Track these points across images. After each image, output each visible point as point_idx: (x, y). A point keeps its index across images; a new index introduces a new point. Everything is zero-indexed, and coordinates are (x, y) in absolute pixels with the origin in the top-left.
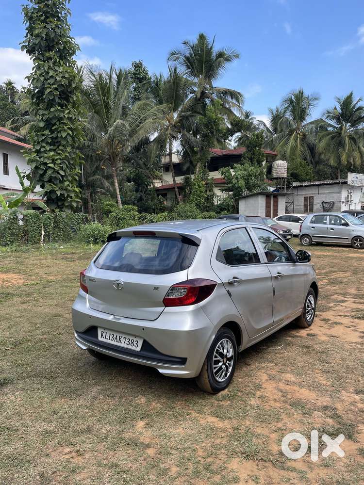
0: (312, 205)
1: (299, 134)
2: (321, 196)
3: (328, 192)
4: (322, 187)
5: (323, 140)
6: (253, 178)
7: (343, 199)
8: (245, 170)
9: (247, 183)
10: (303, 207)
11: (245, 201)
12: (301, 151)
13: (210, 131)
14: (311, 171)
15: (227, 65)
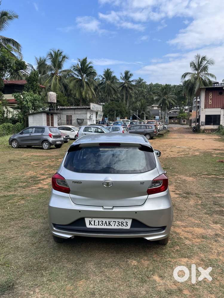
0: (71, 120)
1: (58, 77)
2: (76, 116)
3: (80, 113)
4: (76, 110)
5: (72, 82)
6: (37, 102)
7: (88, 118)
8: (31, 96)
9: (33, 105)
10: (66, 122)
11: (33, 117)
12: (60, 87)
13: (5, 66)
14: (66, 100)
15: (9, 22)
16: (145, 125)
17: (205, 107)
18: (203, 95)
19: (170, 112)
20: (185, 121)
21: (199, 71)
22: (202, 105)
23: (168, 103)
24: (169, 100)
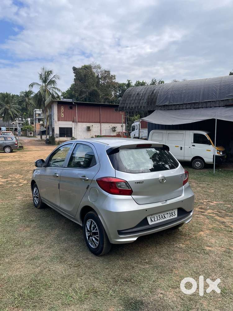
16: (3, 137)
17: (59, 120)
18: (55, 109)
19: (13, 124)
20: (32, 133)
21: (46, 84)
22: (55, 117)
23: (11, 113)
24: (13, 110)
